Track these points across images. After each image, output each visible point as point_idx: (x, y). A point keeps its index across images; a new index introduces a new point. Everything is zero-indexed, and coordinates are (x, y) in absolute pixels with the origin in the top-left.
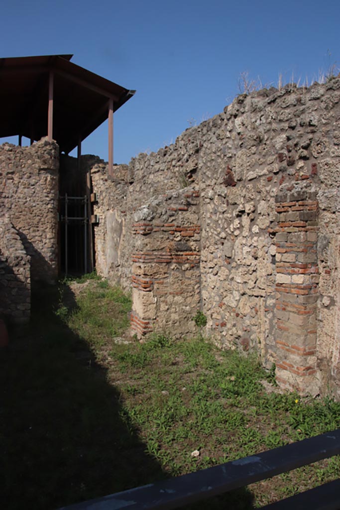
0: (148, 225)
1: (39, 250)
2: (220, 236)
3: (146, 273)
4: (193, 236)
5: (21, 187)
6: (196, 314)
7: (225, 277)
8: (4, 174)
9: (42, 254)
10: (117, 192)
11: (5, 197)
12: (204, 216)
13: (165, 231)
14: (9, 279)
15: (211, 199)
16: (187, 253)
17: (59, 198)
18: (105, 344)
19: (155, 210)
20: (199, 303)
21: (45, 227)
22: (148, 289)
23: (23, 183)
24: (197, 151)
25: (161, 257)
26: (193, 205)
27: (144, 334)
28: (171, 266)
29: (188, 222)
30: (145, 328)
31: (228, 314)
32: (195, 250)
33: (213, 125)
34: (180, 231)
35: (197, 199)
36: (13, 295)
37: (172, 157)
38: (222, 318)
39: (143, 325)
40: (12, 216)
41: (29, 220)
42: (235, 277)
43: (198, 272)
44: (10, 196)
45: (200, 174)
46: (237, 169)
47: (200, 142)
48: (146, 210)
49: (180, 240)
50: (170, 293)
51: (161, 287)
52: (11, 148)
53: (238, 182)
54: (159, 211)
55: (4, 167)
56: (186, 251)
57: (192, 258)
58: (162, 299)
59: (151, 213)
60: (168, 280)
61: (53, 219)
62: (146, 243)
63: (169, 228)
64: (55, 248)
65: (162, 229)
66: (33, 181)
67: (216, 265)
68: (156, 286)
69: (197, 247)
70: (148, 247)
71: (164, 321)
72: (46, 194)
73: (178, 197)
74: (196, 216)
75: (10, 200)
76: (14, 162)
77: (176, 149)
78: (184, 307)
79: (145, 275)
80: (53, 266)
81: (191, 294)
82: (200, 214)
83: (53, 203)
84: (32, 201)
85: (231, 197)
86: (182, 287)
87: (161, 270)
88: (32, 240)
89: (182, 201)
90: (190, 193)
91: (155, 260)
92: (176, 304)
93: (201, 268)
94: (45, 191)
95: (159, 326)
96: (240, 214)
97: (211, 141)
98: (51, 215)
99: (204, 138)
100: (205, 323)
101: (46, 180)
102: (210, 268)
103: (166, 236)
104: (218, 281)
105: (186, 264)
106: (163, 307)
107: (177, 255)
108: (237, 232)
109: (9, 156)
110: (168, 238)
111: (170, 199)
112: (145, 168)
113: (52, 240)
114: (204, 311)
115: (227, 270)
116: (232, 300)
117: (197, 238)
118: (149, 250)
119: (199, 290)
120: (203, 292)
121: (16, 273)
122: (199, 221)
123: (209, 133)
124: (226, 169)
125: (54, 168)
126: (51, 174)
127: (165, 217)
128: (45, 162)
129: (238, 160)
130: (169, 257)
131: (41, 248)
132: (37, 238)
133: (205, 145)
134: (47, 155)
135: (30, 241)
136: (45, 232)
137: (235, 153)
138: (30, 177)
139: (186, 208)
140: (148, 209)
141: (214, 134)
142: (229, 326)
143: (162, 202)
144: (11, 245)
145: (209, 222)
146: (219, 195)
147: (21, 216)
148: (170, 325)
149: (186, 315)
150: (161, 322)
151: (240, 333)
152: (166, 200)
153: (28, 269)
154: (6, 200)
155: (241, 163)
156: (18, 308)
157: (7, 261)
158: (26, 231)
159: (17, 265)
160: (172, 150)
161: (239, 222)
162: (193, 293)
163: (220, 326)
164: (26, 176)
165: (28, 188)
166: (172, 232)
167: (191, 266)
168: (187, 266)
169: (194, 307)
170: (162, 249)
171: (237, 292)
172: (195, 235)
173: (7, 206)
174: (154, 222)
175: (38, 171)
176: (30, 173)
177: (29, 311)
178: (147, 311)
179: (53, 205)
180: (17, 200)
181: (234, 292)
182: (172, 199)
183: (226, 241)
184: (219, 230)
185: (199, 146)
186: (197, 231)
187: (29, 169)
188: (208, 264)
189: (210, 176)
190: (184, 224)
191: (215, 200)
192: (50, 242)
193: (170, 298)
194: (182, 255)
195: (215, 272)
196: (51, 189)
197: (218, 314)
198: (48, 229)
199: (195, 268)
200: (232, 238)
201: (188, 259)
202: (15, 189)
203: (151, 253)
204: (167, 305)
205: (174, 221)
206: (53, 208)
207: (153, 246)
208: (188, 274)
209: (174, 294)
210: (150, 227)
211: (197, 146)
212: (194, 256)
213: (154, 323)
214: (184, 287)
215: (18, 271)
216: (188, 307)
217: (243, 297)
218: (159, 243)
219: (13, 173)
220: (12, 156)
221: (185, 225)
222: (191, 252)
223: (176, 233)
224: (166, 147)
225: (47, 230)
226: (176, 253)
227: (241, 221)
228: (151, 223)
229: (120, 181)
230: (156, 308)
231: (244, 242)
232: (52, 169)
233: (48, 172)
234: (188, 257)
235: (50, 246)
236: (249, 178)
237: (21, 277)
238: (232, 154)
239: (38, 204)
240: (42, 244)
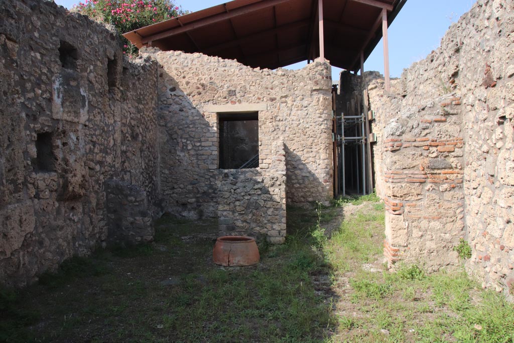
0: (396, 141)
1: (312, 171)
2: (482, 150)
3: (395, 194)
4: (453, 151)
5: (294, 110)
6: (459, 243)
7: (488, 200)
8: (278, 98)
9: (316, 175)
10: (392, 107)
11: (279, 121)
12: (466, 127)
13: (418, 147)
14: (265, 199)
15: (472, 106)
16: (446, 171)
17: (334, 118)
18: (351, 271)
19: (405, 123)
20: (462, 230)
21: (318, 148)
22: (397, 212)
23: (296, 105)
24: (457, 51)
25: (412, 176)
26: (453, 114)
27: (394, 262)
28: (426, 186)
29: (447, 135)
30: (394, 256)
31: (491, 246)
32: (456, 168)
33: (471, 16)
34: (437, 146)
35: (458, 107)
36: (269, 215)
37: (438, 62)
38: (487, 250)
39: (392, 252)
40: (286, 138)
41: (302, 142)
42: (498, 200)
43: (461, 193)
44: (284, 119)
45: (461, 77)
46: (495, 65)
47: (461, 39)
48: (394, 124)
49: (437, 157)
50: (425, 218)
51: (413, 210)
52: (283, 73)
53: (498, 81)
54: (410, 125)
55: (278, 92)
56: (445, 168)
57: (453, 177)
58: (415, 224)
59: (401, 126)
60: (423, 202)
61: (326, 140)
62: (394, 160)
63: (422, 143)
64: (330, 169)
65: (414, 144)
66: (305, 103)
67: (479, 185)
68: (407, 209)
69: (459, 165)
70: (397, 166)
71: (417, 249)
72: (319, 115)
73: (433, 106)
74: (458, 128)
75: (284, 122)
76: (287, 86)
77: (442, 53)
78: (442, 235)
79: (394, 196)
80: (328, 188)
81: (452, 220)
82: (462, 125)
83: (326, 124)
84: (305, 122)
85: (491, 100)
86: (439, 210)
87: (413, 191)
88: (306, 161)
89: (438, 111)
90: (448, 101)
91: (406, 180)
92: (432, 230)
93: (465, 189)
94: (318, 112)
95: (411, 254)
96: (501, 121)
97: (470, 35)
98: (324, 135)
99: (464, 34)
100: (469, 255)
101: (318, 101)
102: (474, 189)
103: (419, 151)
104: (482, 205)
105: (444, 184)
106: (416, 233)
107: (432, 174)
108: (499, 145)
109: (282, 81)
110: (421, 155)
111: (423, 109)
112: (416, 78)
113: (326, 161)
114: (469, 240)
115: (490, 192)
116: (496, 228)
117: (458, 154)
118: (398, 169)
119: (462, 216)
120: (468, 217)
121: (272, 193)
122: (461, 133)
123: (468, 26)
124: (485, 67)
125: (327, 88)
126: (323, 94)
127: (417, 131)
128: (317, 83)
129: (497, 54)
130: (423, 176)
131: (315, 169)
132: (310, 159)
133: (465, 42)
134: (319, 76)
135: (304, 162)
136: (319, 153)
137: (493, 45)
138: (303, 99)
139: (443, 118)
140: (397, 122)
141: (473, 26)
142: (493, 260)
143: (414, 114)
144: (274, 166)
145: (471, 133)
146: (479, 100)
147: (295, 138)
148: (425, 254)
149: (445, 243)
150: (414, 250)
151: (506, 271)
152: (419, 112)
153: (284, 189)
154: (280, 123)
155: (500, 56)
156: (274, 227)
157: (263, 181)
158: (300, 152)
159: (272, 186)
160: (439, 54)
161: (501, 131)
162: (454, 218)
163: (483, 259)
164: (299, 98)
165: (301, 110)
166: (427, 148)
167: (452, 186)
168: (445, 186)
169: (456, 235)
170: (413, 167)
171: (500, 219)
172: (456, 150)
173: (281, 129)
174: (404, 137)
175: (310, 92)
176: (303, 95)
177: (285, 231)
178: (396, 237)
179: (326, 125)
180: (291, 122)
181: (498, 219)
182: (426, 109)
183: (489, 155)
184: (481, 142)
185: (459, 45)
186: (459, 145)
187: (301, 91)
188: (472, 184)
189: (470, 78)
190: (440, 137)
191: (476, 107)
192: (324, 163)
193: (424, 224)
194: (439, 174)
195: (478, 194)
196: (324, 110)
197: (482, 245)
198: (322, 149)
199: (456, 189)
200: (494, 151)
201: (447, 179)
202: (289, 112)
203: (401, 171)
204: (420, 231)
205: (428, 135)
206: (327, 128)
207: (403, 165)
208: (448, 195)
209: (430, 219)
210: (399, 143)
211: (457, 45)
212: (455, 175)
213: (405, 251)
214: (442, 210)
215: (273, 191)
216: (448, 235)
217: (508, 225)
218: (410, 160)
219: (286, 97)
220: (285, 80)
221: (443, 139)
222: (451, 170)
223: (431, 148)
224: (433, 52)
225: (320, 151)
226: (432, 171)
227: (503, 129)
228: (400, 138)
229: (396, 96)
230: (407, 233)
231: (507, 155)
232: (324, 90)
233: (321, 93)
234: (448, 176)
235: (324, 167)
236: (508, 74)
237: (277, 198)
238: (490, 47)
239: (311, 125)
240: (316, 165)
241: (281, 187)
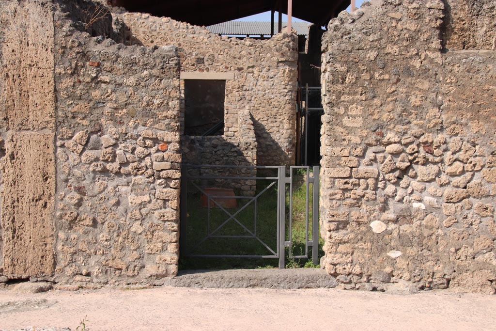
1: (276, 140)
5: (260, 80)
8: (245, 68)
9: (279, 144)
11: (246, 90)
14: (240, 160)
17: (298, 89)
21: (282, 118)
23: (262, 76)
36: (243, 173)
40: (252, 108)
41: (267, 112)
44: (250, 89)
52: (251, 43)
55: (245, 62)
61: (290, 110)
64: (292, 139)
66: (271, 74)
72: (284, 86)
75: (250, 92)
76: (254, 57)
80: (290, 156)
83: (291, 95)
84: (270, 93)
88: (270, 131)
94: (283, 83)
98: (288, 106)
101: (284, 72)
109: (249, 51)
113: (289, 131)
121: (245, 155)
125: (293, 60)
126: (289, 66)
128: (283, 55)
131: (278, 138)
132: (274, 128)
134: (285, 47)
135: (268, 131)
136: (282, 123)
138: (269, 70)
144: (245, 134)
147: (261, 108)
153: (255, 152)
154: (247, 93)
156: (247, 183)
157: (238, 146)
158: (264, 122)
159: (246, 149)
164: (265, 69)
165: (267, 81)
173: (247, 98)
175: (276, 63)
176: (269, 66)
177: (255, 187)
179: (290, 96)
180: (257, 92)
187: (268, 62)
192: (287, 133)
196: (289, 81)
198: (286, 120)
202: (256, 82)
206: (291, 99)
215: (247, 154)
219: (253, 67)
220: (253, 51)
225: (284, 121)
232: (290, 61)
233: (287, 64)
235: (287, 137)
237: (250, 160)
239: (276, 96)
240: (279, 135)
241: (253, 150)
